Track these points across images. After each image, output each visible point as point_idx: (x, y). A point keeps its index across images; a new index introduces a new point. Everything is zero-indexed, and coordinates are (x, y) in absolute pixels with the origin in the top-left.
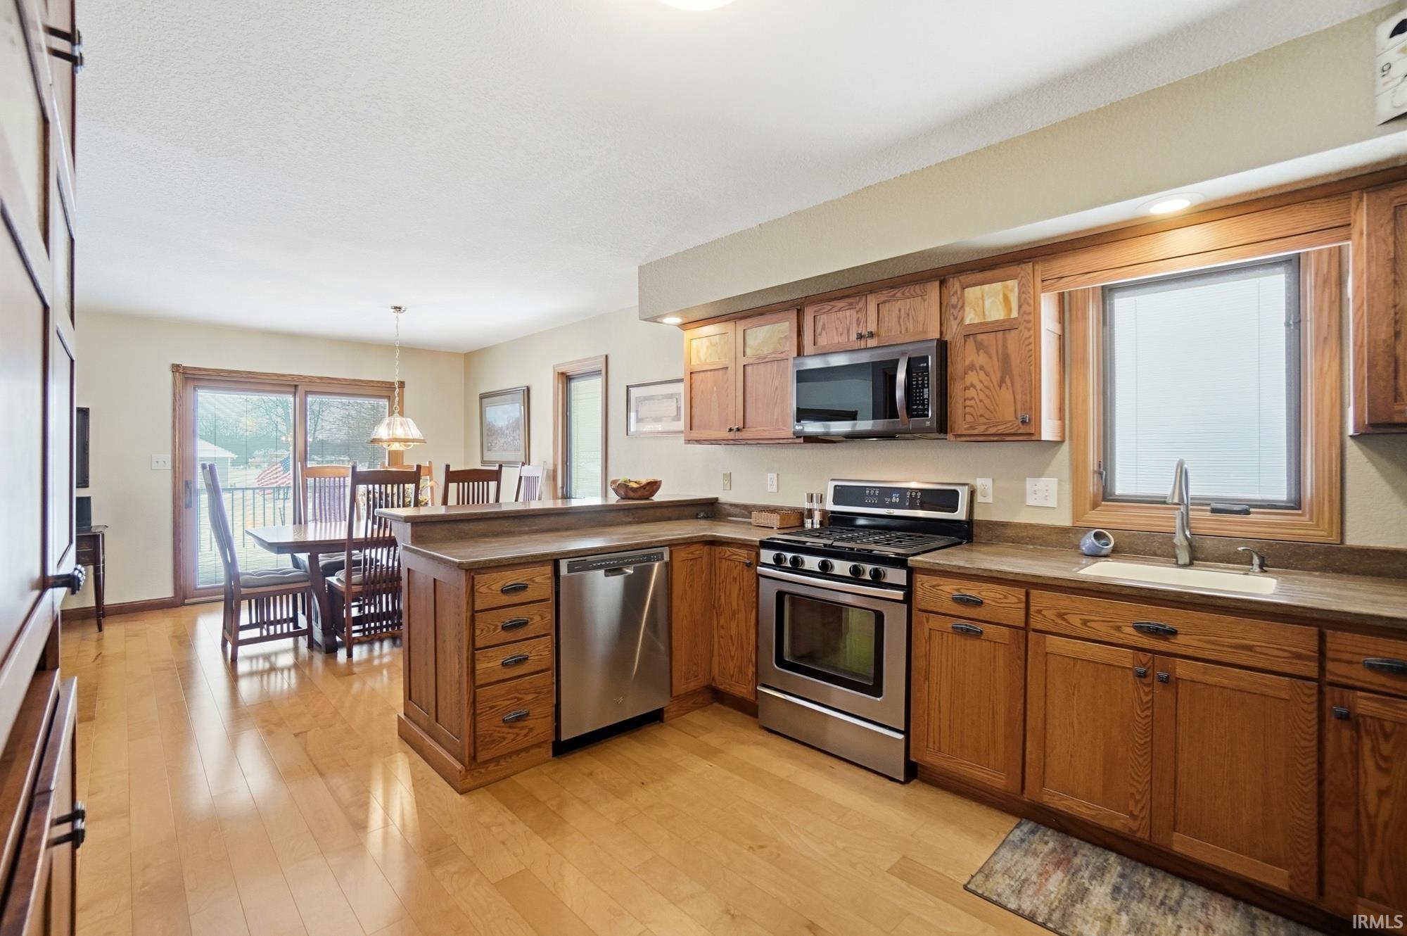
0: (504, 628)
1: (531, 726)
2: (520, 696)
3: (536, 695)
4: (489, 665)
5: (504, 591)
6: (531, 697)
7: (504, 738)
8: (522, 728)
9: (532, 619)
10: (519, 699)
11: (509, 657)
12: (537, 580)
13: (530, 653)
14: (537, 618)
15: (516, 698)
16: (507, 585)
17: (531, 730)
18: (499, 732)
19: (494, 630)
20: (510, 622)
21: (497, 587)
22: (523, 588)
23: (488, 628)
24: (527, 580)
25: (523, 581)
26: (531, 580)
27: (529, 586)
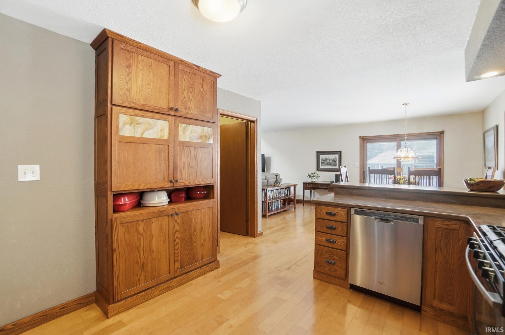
0: (326, 227)
1: (336, 269)
2: (332, 255)
3: (339, 258)
4: (321, 238)
5: (327, 214)
6: (336, 258)
7: (325, 267)
8: (332, 268)
9: (338, 228)
10: (332, 256)
11: (328, 239)
12: (340, 213)
13: (337, 241)
14: (340, 228)
15: (330, 255)
16: (328, 212)
17: (336, 270)
18: (323, 264)
19: (323, 227)
20: (329, 226)
21: (324, 212)
22: (334, 215)
23: (321, 225)
24: (336, 212)
25: (334, 212)
26: (338, 212)
27: (337, 215)
